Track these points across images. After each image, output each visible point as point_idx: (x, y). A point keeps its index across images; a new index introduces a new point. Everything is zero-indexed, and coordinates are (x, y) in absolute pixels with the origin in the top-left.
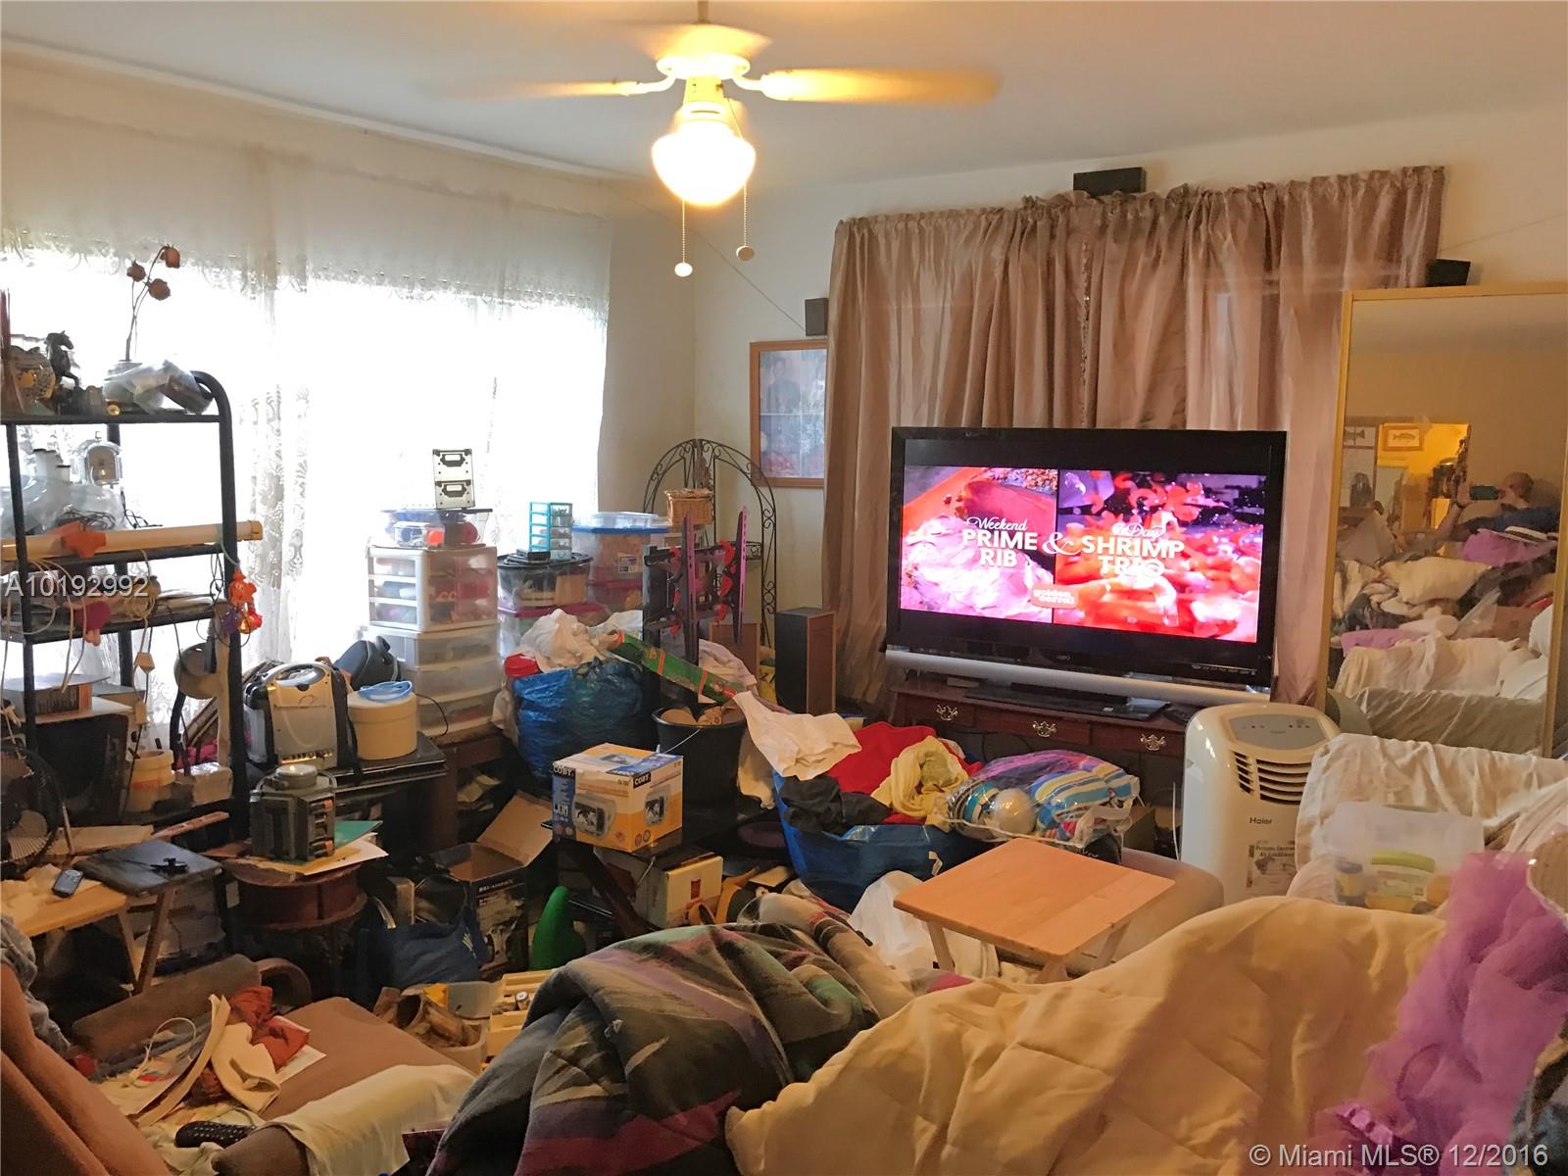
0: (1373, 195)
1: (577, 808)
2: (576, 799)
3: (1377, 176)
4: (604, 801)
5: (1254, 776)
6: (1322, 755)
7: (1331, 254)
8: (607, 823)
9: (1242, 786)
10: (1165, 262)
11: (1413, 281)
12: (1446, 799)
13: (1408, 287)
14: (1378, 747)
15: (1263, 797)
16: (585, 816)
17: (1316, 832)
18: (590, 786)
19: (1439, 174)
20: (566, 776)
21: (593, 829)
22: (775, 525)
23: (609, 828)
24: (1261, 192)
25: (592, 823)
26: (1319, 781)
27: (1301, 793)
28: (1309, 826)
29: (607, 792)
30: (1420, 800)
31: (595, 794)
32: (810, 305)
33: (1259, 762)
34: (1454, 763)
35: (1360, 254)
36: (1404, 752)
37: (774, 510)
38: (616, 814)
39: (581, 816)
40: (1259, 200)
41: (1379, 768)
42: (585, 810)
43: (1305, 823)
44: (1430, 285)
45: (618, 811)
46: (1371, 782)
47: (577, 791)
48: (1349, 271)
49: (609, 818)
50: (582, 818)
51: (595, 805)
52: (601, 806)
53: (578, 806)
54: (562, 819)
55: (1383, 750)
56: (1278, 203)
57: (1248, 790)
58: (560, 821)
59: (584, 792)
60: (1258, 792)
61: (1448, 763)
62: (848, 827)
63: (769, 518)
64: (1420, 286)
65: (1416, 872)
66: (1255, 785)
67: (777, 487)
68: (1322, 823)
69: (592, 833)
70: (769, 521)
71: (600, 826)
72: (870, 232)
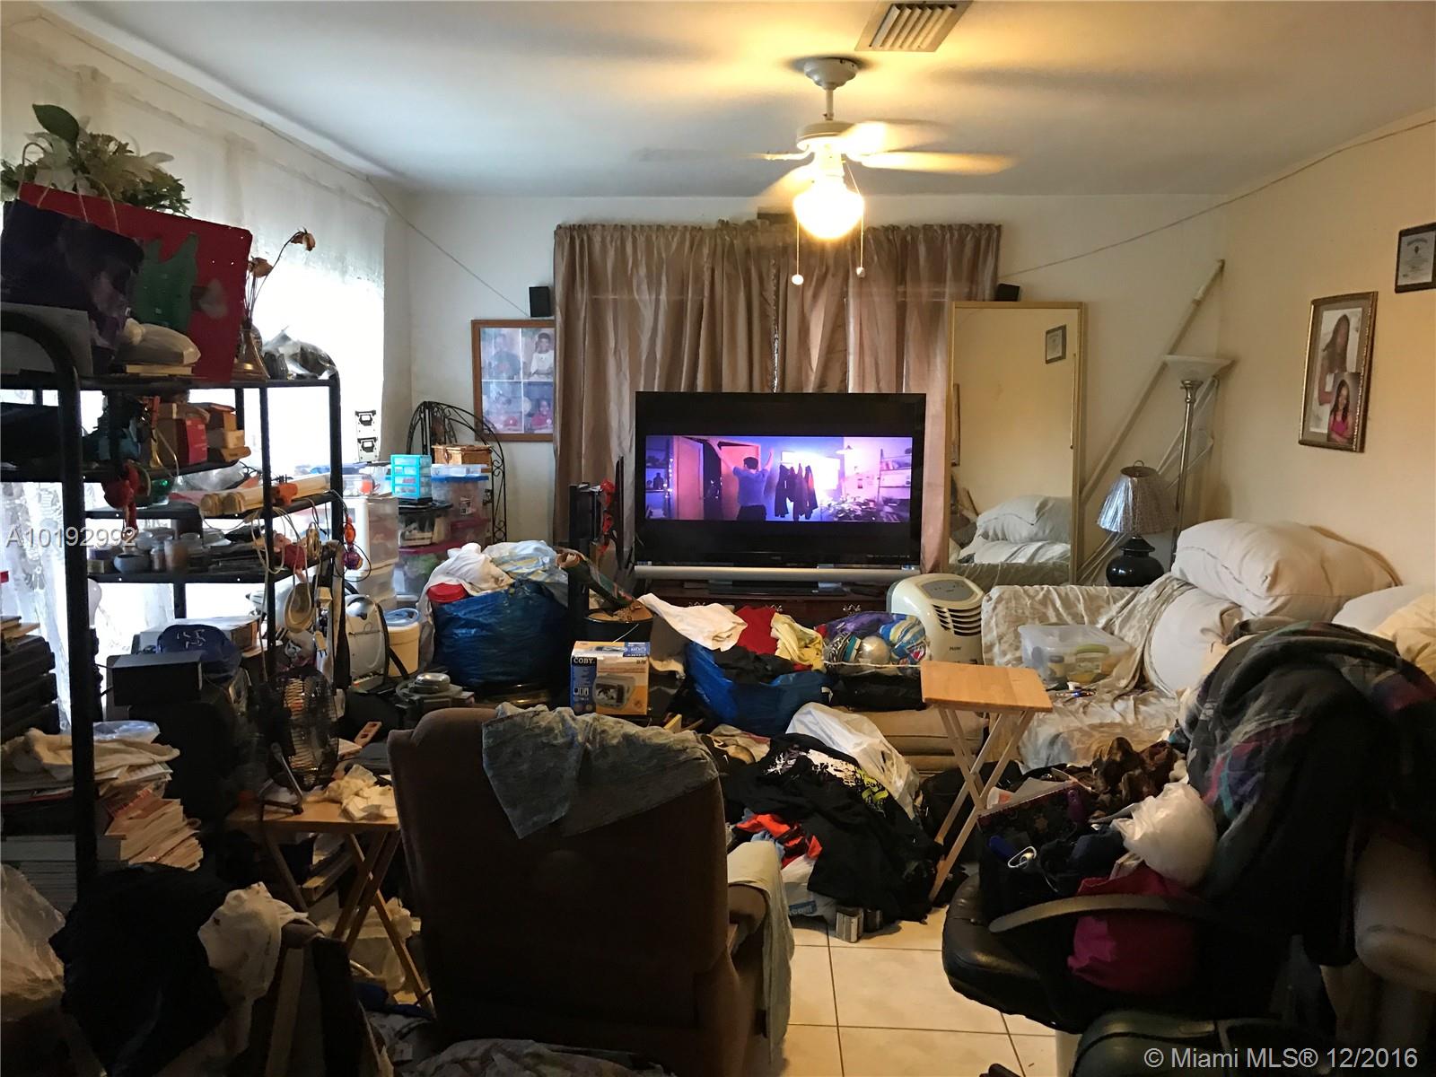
0: (962, 241)
1: (597, 688)
2: (596, 681)
3: (963, 228)
4: (625, 679)
5: (949, 620)
6: (988, 601)
7: (938, 278)
8: (626, 696)
9: (943, 626)
10: (833, 276)
11: (987, 297)
12: (1068, 619)
13: (984, 300)
14: (1022, 590)
15: (956, 633)
16: (605, 693)
17: (996, 649)
18: (611, 669)
19: (999, 228)
20: (588, 664)
21: (613, 702)
22: (504, 473)
23: (628, 699)
24: (893, 232)
25: (612, 698)
26: (991, 618)
27: (980, 626)
28: (990, 647)
29: (626, 671)
30: (1053, 619)
31: (616, 674)
32: (534, 292)
33: (950, 610)
34: (1066, 594)
35: (957, 277)
36: (1037, 592)
37: (503, 461)
38: (635, 687)
39: (602, 693)
40: (891, 237)
41: (1026, 605)
42: (605, 689)
43: (989, 643)
44: (997, 300)
45: (637, 684)
46: (1023, 613)
47: (598, 675)
48: (949, 289)
49: (628, 691)
50: (602, 695)
51: (615, 683)
52: (621, 683)
53: (598, 686)
54: (583, 699)
55: (1025, 592)
56: (904, 238)
57: (946, 628)
58: (580, 702)
59: (605, 674)
60: (953, 630)
61: (1063, 594)
62: (774, 677)
63: (498, 468)
64: (991, 300)
65: (1094, 655)
66: (951, 625)
67: (502, 441)
68: (1000, 643)
69: (612, 705)
70: (498, 470)
71: (620, 699)
72: (589, 238)
